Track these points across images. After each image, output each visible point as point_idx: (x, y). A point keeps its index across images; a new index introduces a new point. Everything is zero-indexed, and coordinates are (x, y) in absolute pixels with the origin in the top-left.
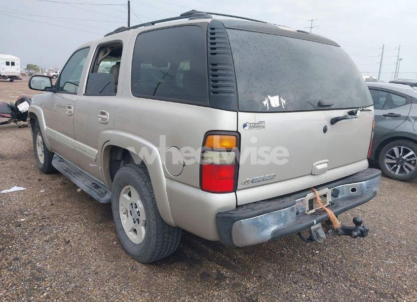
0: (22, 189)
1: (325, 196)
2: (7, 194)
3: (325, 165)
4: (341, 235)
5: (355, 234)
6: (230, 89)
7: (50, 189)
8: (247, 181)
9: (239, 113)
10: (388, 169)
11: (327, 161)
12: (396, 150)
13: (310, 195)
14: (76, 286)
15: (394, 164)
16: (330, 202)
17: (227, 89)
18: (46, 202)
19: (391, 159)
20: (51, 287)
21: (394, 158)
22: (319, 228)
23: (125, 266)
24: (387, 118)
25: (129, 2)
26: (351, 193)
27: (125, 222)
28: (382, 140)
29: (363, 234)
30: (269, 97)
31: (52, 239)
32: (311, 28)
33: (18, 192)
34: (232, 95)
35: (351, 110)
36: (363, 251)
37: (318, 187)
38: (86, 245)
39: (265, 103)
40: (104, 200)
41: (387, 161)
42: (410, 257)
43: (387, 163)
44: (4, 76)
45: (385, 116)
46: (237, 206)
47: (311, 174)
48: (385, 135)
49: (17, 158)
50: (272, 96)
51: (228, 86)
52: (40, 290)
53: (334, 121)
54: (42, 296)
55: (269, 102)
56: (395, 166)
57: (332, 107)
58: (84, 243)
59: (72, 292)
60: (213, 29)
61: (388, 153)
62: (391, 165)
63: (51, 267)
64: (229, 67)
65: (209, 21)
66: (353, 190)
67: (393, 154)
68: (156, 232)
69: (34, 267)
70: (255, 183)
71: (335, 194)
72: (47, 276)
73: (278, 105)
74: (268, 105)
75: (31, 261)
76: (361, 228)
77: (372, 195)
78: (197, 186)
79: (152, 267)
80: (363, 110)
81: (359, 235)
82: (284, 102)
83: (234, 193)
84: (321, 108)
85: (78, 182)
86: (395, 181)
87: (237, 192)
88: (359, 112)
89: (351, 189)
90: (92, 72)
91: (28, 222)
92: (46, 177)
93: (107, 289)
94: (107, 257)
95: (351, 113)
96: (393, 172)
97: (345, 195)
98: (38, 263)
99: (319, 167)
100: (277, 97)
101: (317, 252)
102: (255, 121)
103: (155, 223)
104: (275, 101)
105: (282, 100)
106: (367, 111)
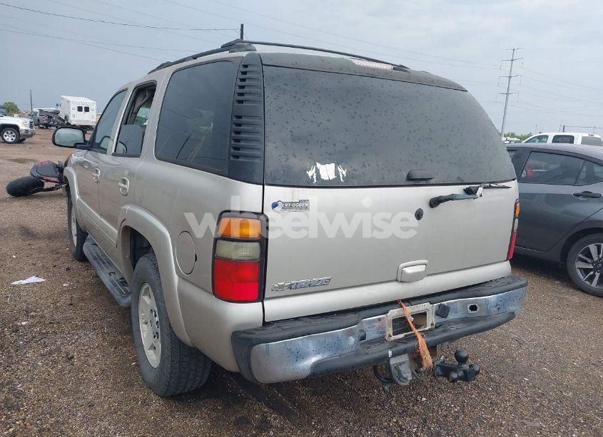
0: (41, 280)
1: (424, 314)
2: (19, 286)
3: (421, 269)
4: (439, 376)
5: (454, 376)
6: (254, 152)
7: (78, 282)
8: (281, 287)
9: (265, 187)
10: (582, 277)
11: (426, 261)
12: (593, 248)
13: (394, 313)
14: (58, 421)
15: (591, 270)
16: (432, 324)
17: (251, 152)
18: (65, 299)
19: (586, 262)
20: (24, 420)
21: (589, 260)
22: (404, 363)
23: (135, 399)
24: (581, 198)
25: (242, 26)
26: (470, 311)
27: (145, 336)
28: (573, 232)
29: (467, 377)
30: (318, 165)
31: (50, 353)
32: (512, 60)
33: (34, 284)
34: (257, 161)
35: (467, 186)
36: (497, 404)
37: (409, 301)
38: (94, 365)
39: (310, 173)
40: (124, 302)
41: (579, 265)
42: (570, 420)
43: (580, 269)
44: (74, 125)
45: (577, 195)
46: (265, 323)
47: (397, 280)
48: (577, 225)
49: (51, 237)
50: (323, 163)
51: (252, 148)
52: (7, 424)
53: (435, 202)
54: (6, 433)
55: (317, 171)
56: (592, 273)
57: (432, 181)
58: (91, 362)
59: (49, 430)
60: (246, 66)
61: (582, 253)
62: (586, 271)
63: (34, 392)
64: (257, 120)
65: (244, 54)
66: (473, 308)
67: (589, 255)
68: (170, 353)
69: (12, 390)
70: (295, 290)
71: (442, 312)
72: (25, 404)
73: (332, 176)
74: (315, 177)
75: (12, 382)
76: (466, 367)
77: (506, 316)
78: (208, 290)
79: (172, 403)
80: (490, 187)
81: (460, 378)
82: (344, 173)
83: (261, 303)
84: (411, 183)
85: (103, 274)
86: (591, 297)
87: (265, 302)
88: (481, 189)
89: (469, 306)
90: (126, 124)
91: (30, 326)
92: (76, 265)
93: (96, 430)
94: (115, 383)
95: (468, 192)
96: (588, 283)
97: (460, 315)
98: (20, 385)
99: (409, 270)
100: (333, 165)
101: (424, 399)
102: (293, 199)
103: (170, 340)
104: (327, 171)
105: (340, 170)
106: (497, 188)
